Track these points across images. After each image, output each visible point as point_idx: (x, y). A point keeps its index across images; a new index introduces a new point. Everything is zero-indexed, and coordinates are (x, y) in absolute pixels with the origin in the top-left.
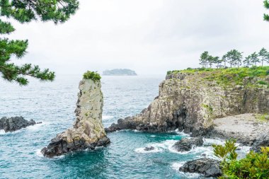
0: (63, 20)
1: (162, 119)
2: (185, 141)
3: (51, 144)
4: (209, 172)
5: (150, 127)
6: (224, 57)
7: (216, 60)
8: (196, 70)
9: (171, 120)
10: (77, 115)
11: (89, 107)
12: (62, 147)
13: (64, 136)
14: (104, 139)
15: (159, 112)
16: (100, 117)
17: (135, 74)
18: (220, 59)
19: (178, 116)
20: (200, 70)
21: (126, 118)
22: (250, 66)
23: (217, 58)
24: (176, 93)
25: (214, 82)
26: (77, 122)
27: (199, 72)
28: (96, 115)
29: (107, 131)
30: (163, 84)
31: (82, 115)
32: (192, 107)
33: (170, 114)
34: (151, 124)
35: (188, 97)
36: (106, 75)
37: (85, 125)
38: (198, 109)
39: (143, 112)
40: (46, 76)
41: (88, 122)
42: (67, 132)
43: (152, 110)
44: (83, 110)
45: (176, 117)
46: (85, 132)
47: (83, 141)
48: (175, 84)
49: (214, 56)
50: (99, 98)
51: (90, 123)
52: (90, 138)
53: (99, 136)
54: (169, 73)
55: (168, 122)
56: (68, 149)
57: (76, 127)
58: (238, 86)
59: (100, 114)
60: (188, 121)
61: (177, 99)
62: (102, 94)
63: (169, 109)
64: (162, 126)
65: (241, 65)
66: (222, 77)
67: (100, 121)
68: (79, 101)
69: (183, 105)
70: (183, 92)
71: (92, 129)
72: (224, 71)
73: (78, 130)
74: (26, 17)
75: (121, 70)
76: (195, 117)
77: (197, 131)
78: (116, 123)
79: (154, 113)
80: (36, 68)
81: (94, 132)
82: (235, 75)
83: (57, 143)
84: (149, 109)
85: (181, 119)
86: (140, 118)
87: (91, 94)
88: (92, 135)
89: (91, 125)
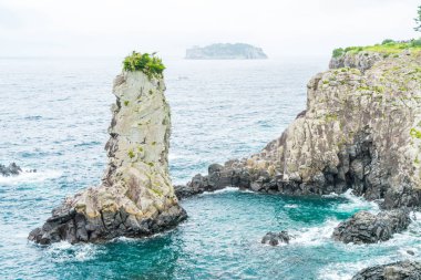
1: (313, 165)
2: (363, 219)
3: (49, 221)
5: (283, 183)
8: (404, 45)
9: (333, 168)
10: (111, 155)
11: (136, 138)
12: (76, 228)
13: (80, 203)
14: (174, 211)
15: (305, 149)
16: (163, 160)
17: (264, 56)
19: (351, 159)
21: (229, 163)
24: (348, 103)
26: (110, 172)
27: (410, 50)
28: (154, 156)
29: (180, 193)
30: (317, 80)
31: (121, 155)
32: (388, 137)
33: (332, 156)
34: (286, 177)
35: (378, 113)
36: (193, 58)
37: (127, 178)
38: (402, 143)
39: (268, 148)
41: (135, 172)
42: (86, 194)
43: (289, 144)
44: (124, 144)
45: (346, 161)
46: (127, 194)
47: (122, 215)
48: (347, 81)
50: (162, 115)
51: (139, 173)
52: (140, 211)
53: (160, 205)
54: (337, 53)
55: (327, 172)
56: (89, 233)
57: (108, 183)
59: (164, 153)
60: (376, 171)
61: (349, 118)
62: (166, 105)
63: (331, 141)
64: (312, 182)
67: (162, 170)
68: (114, 123)
69: (364, 131)
70: (364, 101)
71: (143, 189)
73: (113, 189)
75: (229, 46)
76: (394, 160)
77: (397, 195)
78: (205, 173)
79: (294, 152)
81: (149, 196)
83: (65, 220)
84: (283, 141)
85: (358, 167)
86: (261, 163)
87: (142, 108)
88: (144, 201)
89: (142, 178)
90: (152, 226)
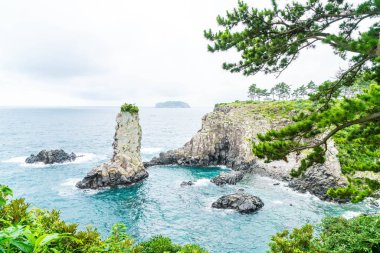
1: (204, 153)
3: (86, 178)
4: (241, 207)
5: (191, 161)
6: (273, 89)
7: (264, 92)
8: (243, 103)
9: (213, 154)
10: (115, 148)
11: (126, 140)
12: (97, 181)
13: (100, 170)
14: (142, 173)
15: (201, 146)
16: (138, 150)
18: (269, 91)
19: (220, 150)
20: (248, 102)
21: (169, 152)
22: (298, 99)
23: (265, 91)
24: (219, 126)
25: (260, 116)
26: (114, 156)
27: (246, 105)
28: (134, 149)
29: (146, 165)
31: (119, 148)
32: (235, 141)
33: (212, 148)
34: (193, 158)
37: (122, 159)
38: (240, 143)
39: (185, 145)
41: (124, 155)
42: (102, 165)
43: (194, 143)
44: (120, 144)
45: (218, 151)
47: (118, 175)
49: (262, 88)
50: (137, 131)
51: (127, 156)
52: (126, 173)
53: (136, 170)
54: (216, 106)
55: (210, 155)
56: (103, 183)
57: (113, 160)
58: (284, 119)
59: (139, 147)
60: (230, 155)
61: (219, 132)
62: (140, 126)
63: (211, 142)
64: (204, 160)
65: (288, 99)
66: (269, 110)
67: (138, 155)
68: (116, 134)
69: (225, 138)
72: (270, 105)
73: (115, 163)
76: (237, 150)
77: (238, 165)
78: (158, 156)
79: (196, 147)
81: (131, 166)
82: (281, 109)
83: (92, 177)
84: (191, 142)
85: (223, 153)
86: (182, 152)
87: (129, 127)
88: (129, 169)
89: (128, 158)
90: (132, 179)
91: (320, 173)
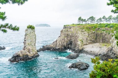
0: (22, 3)
1: (62, 46)
2: (71, 55)
3: (13, 57)
5: (56, 49)
6: (88, 19)
7: (85, 20)
9: (65, 46)
10: (24, 44)
11: (30, 41)
12: (18, 58)
13: (19, 53)
14: (37, 55)
15: (60, 43)
16: (35, 45)
17: (50, 26)
18: (86, 20)
19: (68, 44)
20: (78, 25)
21: (46, 46)
22: (99, 23)
24: (68, 35)
25: (84, 30)
26: (24, 47)
27: (77, 26)
28: (33, 44)
29: (38, 51)
30: (62, 31)
31: (27, 44)
32: (75, 41)
33: (65, 44)
34: (57, 48)
35: (73, 36)
36: (37, 26)
37: (28, 49)
38: (77, 42)
39: (53, 43)
40: (16, 29)
41: (29, 47)
43: (57, 42)
44: (27, 42)
45: (68, 45)
46: (28, 52)
47: (27, 55)
48: (67, 31)
49: (84, 19)
50: (34, 37)
51: (30, 47)
52: (30, 55)
53: (34, 53)
54: (64, 26)
55: (64, 47)
56: (21, 59)
57: (24, 49)
58: (94, 32)
60: (73, 46)
61: (68, 37)
62: (35, 35)
63: (65, 41)
64: (62, 49)
65: (95, 23)
66: (87, 28)
67: (35, 47)
68: (25, 38)
69: (71, 40)
70: (71, 34)
71: (31, 50)
72: (88, 25)
73: (25, 51)
74: (4, 2)
76: (76, 45)
77: (77, 51)
78: (42, 47)
80: (11, 25)
81: (32, 52)
82: (92, 27)
83: (16, 57)
84: (56, 41)
85: (70, 46)
86: (52, 45)
87: (31, 35)
88: (31, 53)
89: (31, 48)
90: (33, 57)
91: (111, 53)
